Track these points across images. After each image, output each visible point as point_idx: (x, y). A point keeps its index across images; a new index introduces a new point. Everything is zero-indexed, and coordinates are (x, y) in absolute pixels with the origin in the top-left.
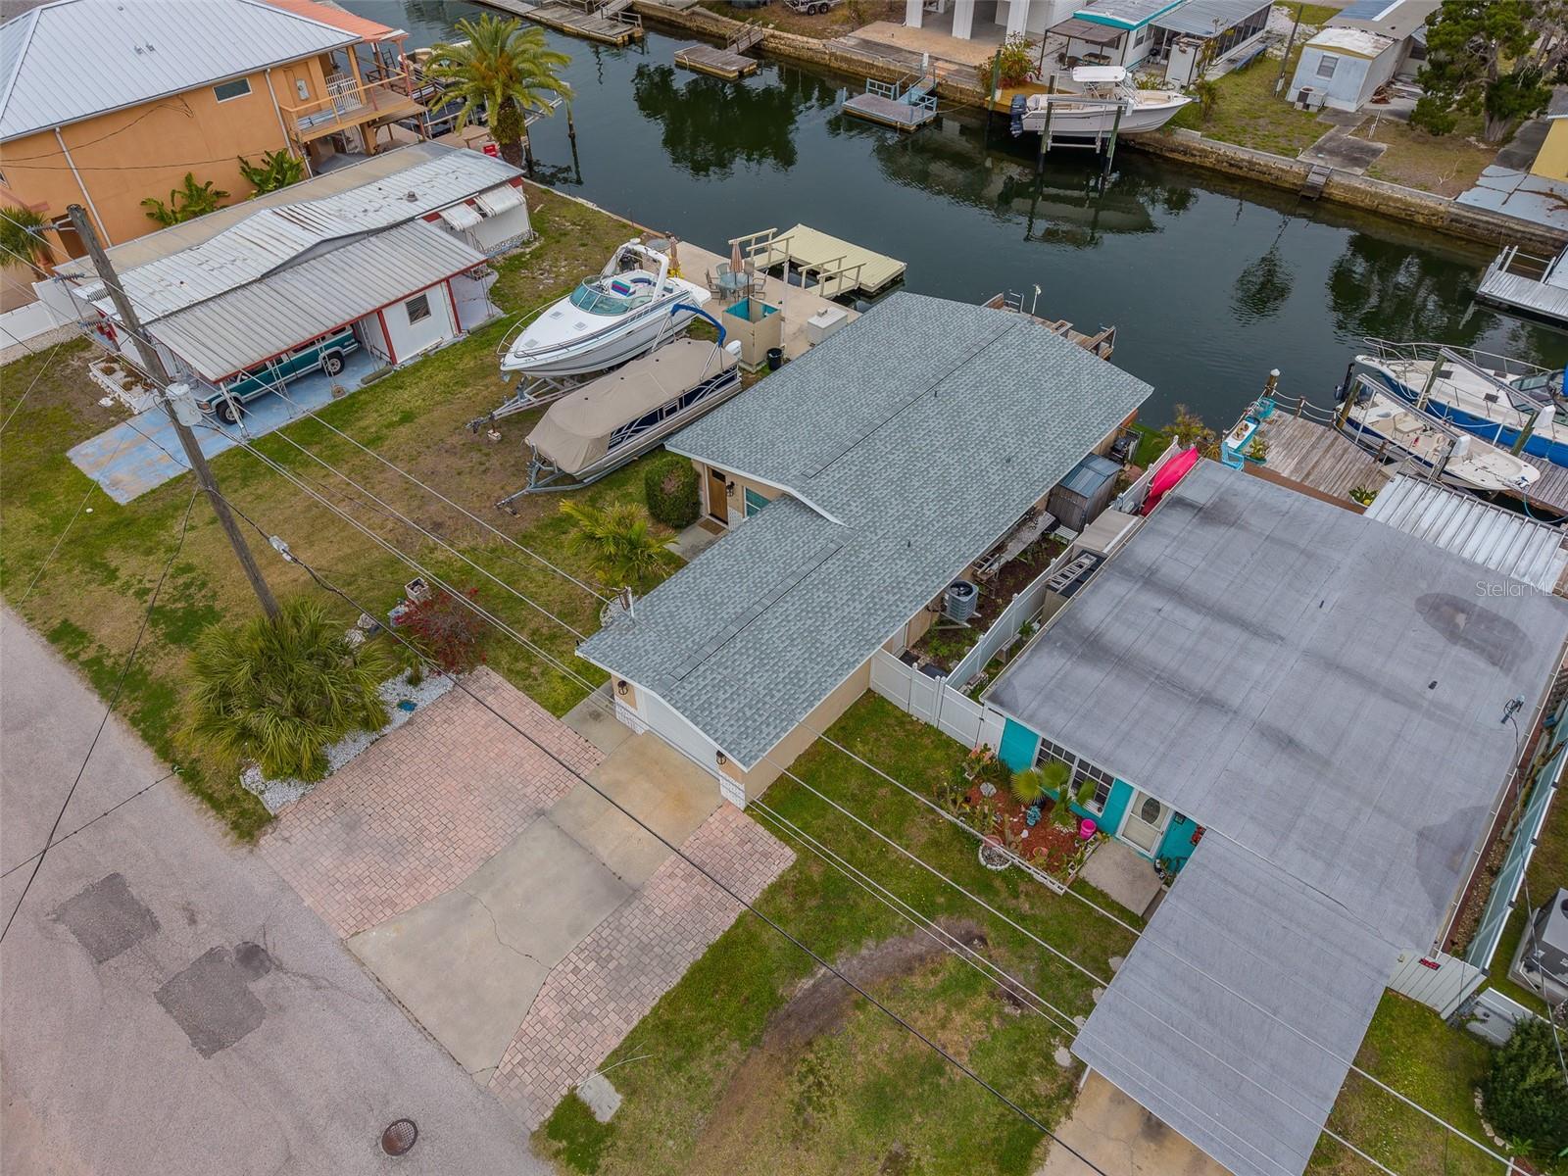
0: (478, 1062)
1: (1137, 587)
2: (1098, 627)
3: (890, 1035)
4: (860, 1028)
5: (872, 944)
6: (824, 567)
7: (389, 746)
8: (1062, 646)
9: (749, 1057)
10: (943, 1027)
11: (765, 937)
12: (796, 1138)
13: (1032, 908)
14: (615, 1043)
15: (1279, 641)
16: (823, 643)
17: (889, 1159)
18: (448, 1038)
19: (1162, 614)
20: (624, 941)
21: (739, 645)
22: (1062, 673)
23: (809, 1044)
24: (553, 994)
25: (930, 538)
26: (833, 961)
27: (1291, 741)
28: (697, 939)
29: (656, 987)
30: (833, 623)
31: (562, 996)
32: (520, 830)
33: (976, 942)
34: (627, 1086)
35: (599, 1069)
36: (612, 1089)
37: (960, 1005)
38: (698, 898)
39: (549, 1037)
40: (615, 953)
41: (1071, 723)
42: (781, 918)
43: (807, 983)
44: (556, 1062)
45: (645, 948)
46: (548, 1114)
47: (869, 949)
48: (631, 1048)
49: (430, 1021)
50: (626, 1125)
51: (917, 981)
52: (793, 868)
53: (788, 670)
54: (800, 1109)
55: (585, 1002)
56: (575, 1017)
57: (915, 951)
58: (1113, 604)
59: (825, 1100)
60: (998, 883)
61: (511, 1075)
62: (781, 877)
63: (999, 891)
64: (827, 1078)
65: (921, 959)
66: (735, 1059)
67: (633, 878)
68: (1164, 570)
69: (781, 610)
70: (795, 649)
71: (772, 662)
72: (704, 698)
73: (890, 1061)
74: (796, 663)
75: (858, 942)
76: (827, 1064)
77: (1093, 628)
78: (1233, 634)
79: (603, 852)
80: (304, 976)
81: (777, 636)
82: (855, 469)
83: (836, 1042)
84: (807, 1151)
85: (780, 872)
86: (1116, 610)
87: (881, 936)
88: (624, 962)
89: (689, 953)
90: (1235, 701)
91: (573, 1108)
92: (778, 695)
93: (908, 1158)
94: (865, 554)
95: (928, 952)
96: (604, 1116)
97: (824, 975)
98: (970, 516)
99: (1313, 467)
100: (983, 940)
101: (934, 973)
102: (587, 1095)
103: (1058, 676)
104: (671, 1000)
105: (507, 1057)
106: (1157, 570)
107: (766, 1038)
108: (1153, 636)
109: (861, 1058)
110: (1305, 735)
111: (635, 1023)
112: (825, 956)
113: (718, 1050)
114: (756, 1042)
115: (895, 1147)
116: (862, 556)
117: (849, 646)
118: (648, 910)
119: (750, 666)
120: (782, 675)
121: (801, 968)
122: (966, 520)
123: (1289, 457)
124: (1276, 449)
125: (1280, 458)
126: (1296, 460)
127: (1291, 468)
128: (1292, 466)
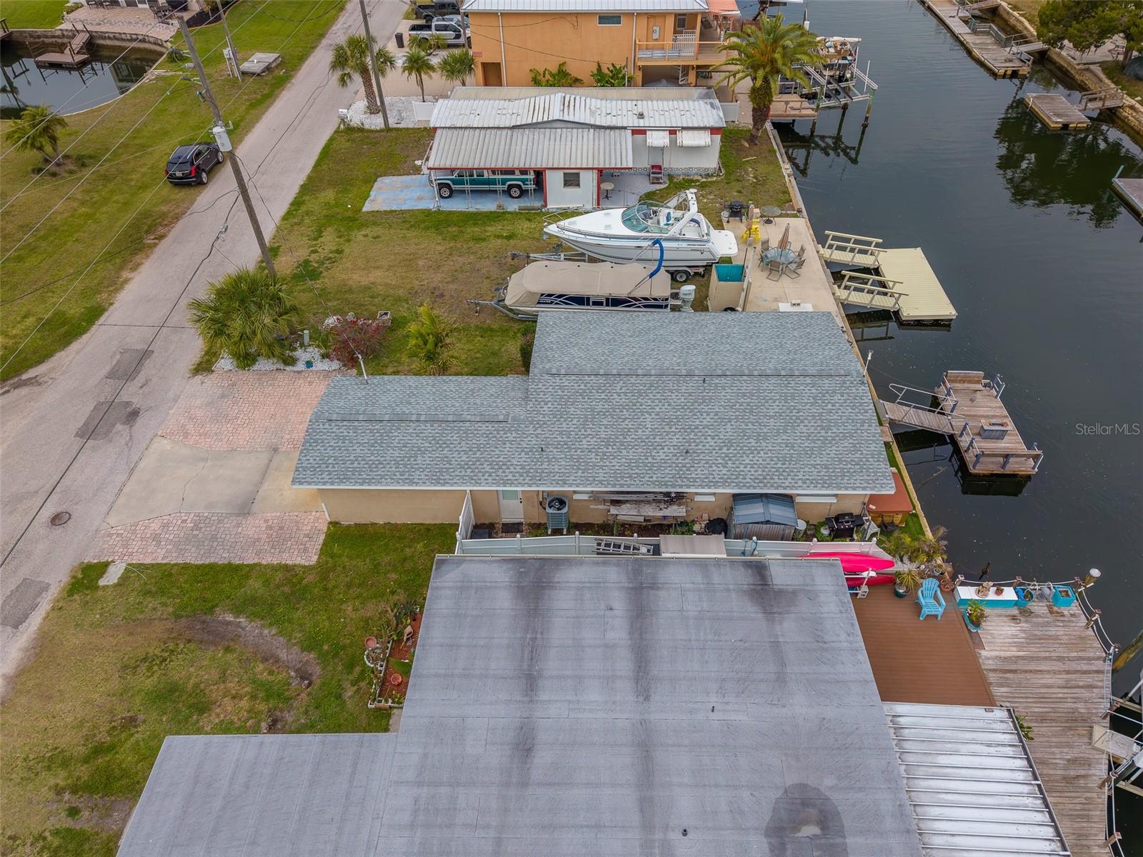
0: (112, 520)
1: (626, 585)
2: (559, 582)
3: (215, 674)
4: (213, 659)
5: (274, 632)
6: (480, 424)
7: (280, 376)
8: (522, 572)
9: (166, 619)
10: (234, 698)
11: (251, 582)
12: (125, 667)
13: (349, 698)
14: (148, 561)
15: (641, 699)
16: (415, 460)
17: (131, 717)
18: (122, 500)
19: (608, 613)
20: (213, 528)
21: (377, 427)
22: (495, 584)
23: (189, 641)
24: (165, 521)
25: (563, 456)
26: (251, 621)
27: (529, 750)
28: (232, 555)
29: (193, 557)
30: (437, 455)
31: (165, 526)
32: (259, 450)
33: (306, 682)
34: (124, 579)
35: (129, 565)
36: (119, 576)
37: (254, 697)
38: (259, 540)
39: (139, 535)
40: (203, 530)
41: (446, 611)
42: (267, 583)
43: (230, 618)
44: (126, 546)
45: (214, 538)
46: (95, 561)
47: (269, 633)
48: (147, 569)
49: (126, 490)
50: (100, 593)
51: (260, 667)
52: (305, 567)
53: (379, 458)
54: (145, 660)
55: (167, 536)
56: (156, 538)
57: (281, 655)
58: (592, 580)
59: (156, 668)
60: (358, 669)
61: (110, 535)
62: (295, 565)
63: (351, 673)
64: (171, 661)
65: (277, 660)
66: (162, 614)
67: (255, 508)
68: (662, 593)
69: (423, 427)
70: (398, 451)
71: (378, 448)
72: (324, 437)
73: (197, 685)
74: (388, 458)
75: (271, 625)
76: (179, 656)
77: (556, 580)
78: (624, 665)
79: (265, 486)
80: (131, 436)
81: (401, 438)
82: (582, 387)
83: (198, 653)
84: (120, 677)
85: (297, 563)
86: (587, 585)
87: (280, 633)
88: (200, 535)
89: (220, 557)
90: (544, 696)
91: (103, 567)
92: (356, 465)
93: (135, 727)
94: (511, 436)
95: (283, 662)
96: (102, 582)
97: (240, 622)
98: (607, 464)
99: (1026, 671)
100: (310, 684)
101: (271, 673)
102: (111, 569)
103: (488, 584)
104: (186, 567)
105: (119, 528)
106: (658, 589)
107: (183, 620)
108: (577, 617)
109: (192, 670)
110: (542, 758)
111: (164, 562)
112: (252, 616)
113: (164, 604)
114: (178, 617)
115: (141, 717)
116: (509, 435)
117: (425, 473)
118: (238, 525)
119: (366, 441)
120: (372, 458)
121: (238, 611)
122: (602, 463)
123: (1020, 646)
124: (1017, 633)
125: (1007, 640)
126: (1020, 654)
127: (1003, 654)
128: (1008, 654)
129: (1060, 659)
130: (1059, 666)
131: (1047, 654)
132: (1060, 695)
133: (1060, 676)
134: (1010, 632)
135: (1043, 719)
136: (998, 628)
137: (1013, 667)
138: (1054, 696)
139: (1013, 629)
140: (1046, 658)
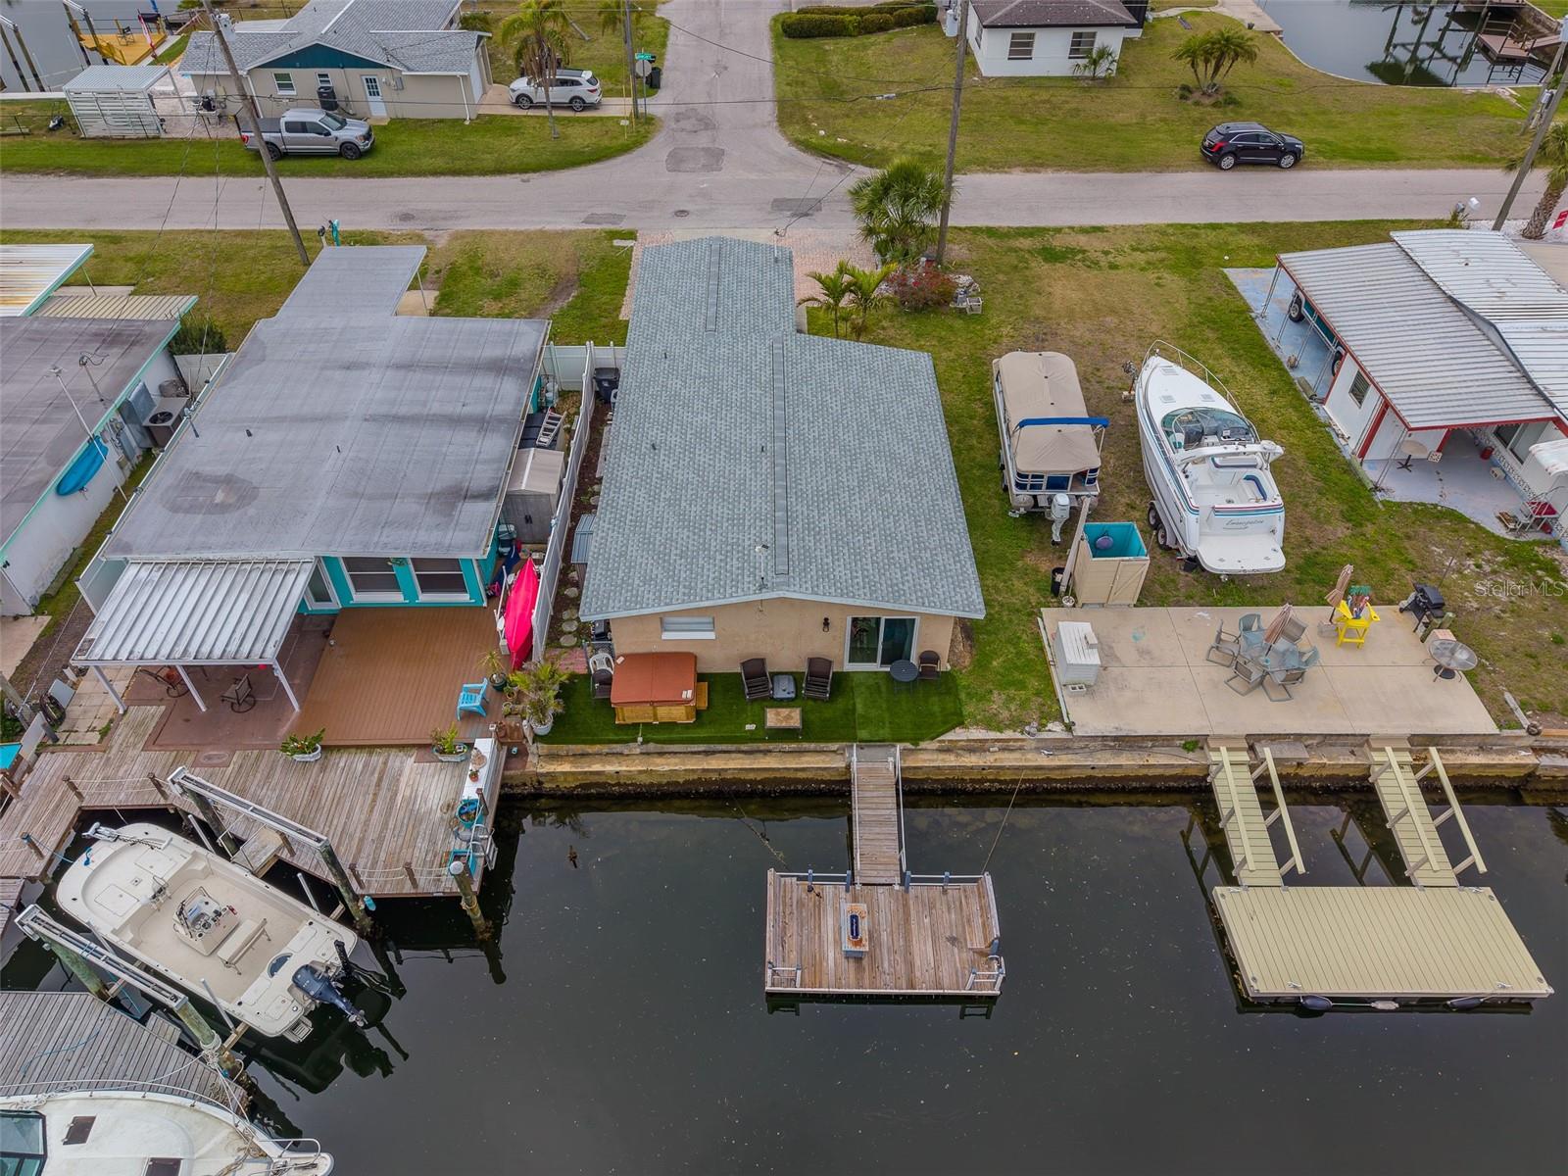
1: (489, 415)
9: (578, 271)
11: (607, 296)
12: (539, 265)
14: (635, 253)
19: (461, 404)
23: (556, 283)
28: (637, 284)
29: (637, 269)
34: (618, 248)
35: (632, 247)
36: (622, 245)
42: (606, 303)
43: (574, 294)
44: (651, 242)
46: (638, 235)
48: (627, 254)
50: (606, 242)
52: (617, 316)
54: (544, 270)
59: (536, 275)
61: (663, 234)
62: (620, 312)
64: (541, 280)
66: (583, 268)
76: (544, 282)
80: (778, 219)
83: (545, 289)
84: (532, 264)
89: (635, 280)
91: (631, 238)
96: (616, 241)
97: (569, 299)
102: (629, 241)
104: (627, 268)
107: (576, 277)
109: (531, 289)
111: (633, 259)
112: (573, 302)
113: (591, 267)
114: (579, 275)
121: (580, 296)
123: (411, 800)
124: (429, 805)
125: (421, 789)
126: (399, 798)
127: (404, 780)
128: (402, 785)
129: (381, 839)
130: (372, 834)
131: (391, 826)
132: (335, 822)
133: (358, 830)
134: (431, 796)
135: (315, 792)
136: (440, 785)
137: (385, 784)
138: (337, 815)
139: (436, 801)
140: (386, 824)
